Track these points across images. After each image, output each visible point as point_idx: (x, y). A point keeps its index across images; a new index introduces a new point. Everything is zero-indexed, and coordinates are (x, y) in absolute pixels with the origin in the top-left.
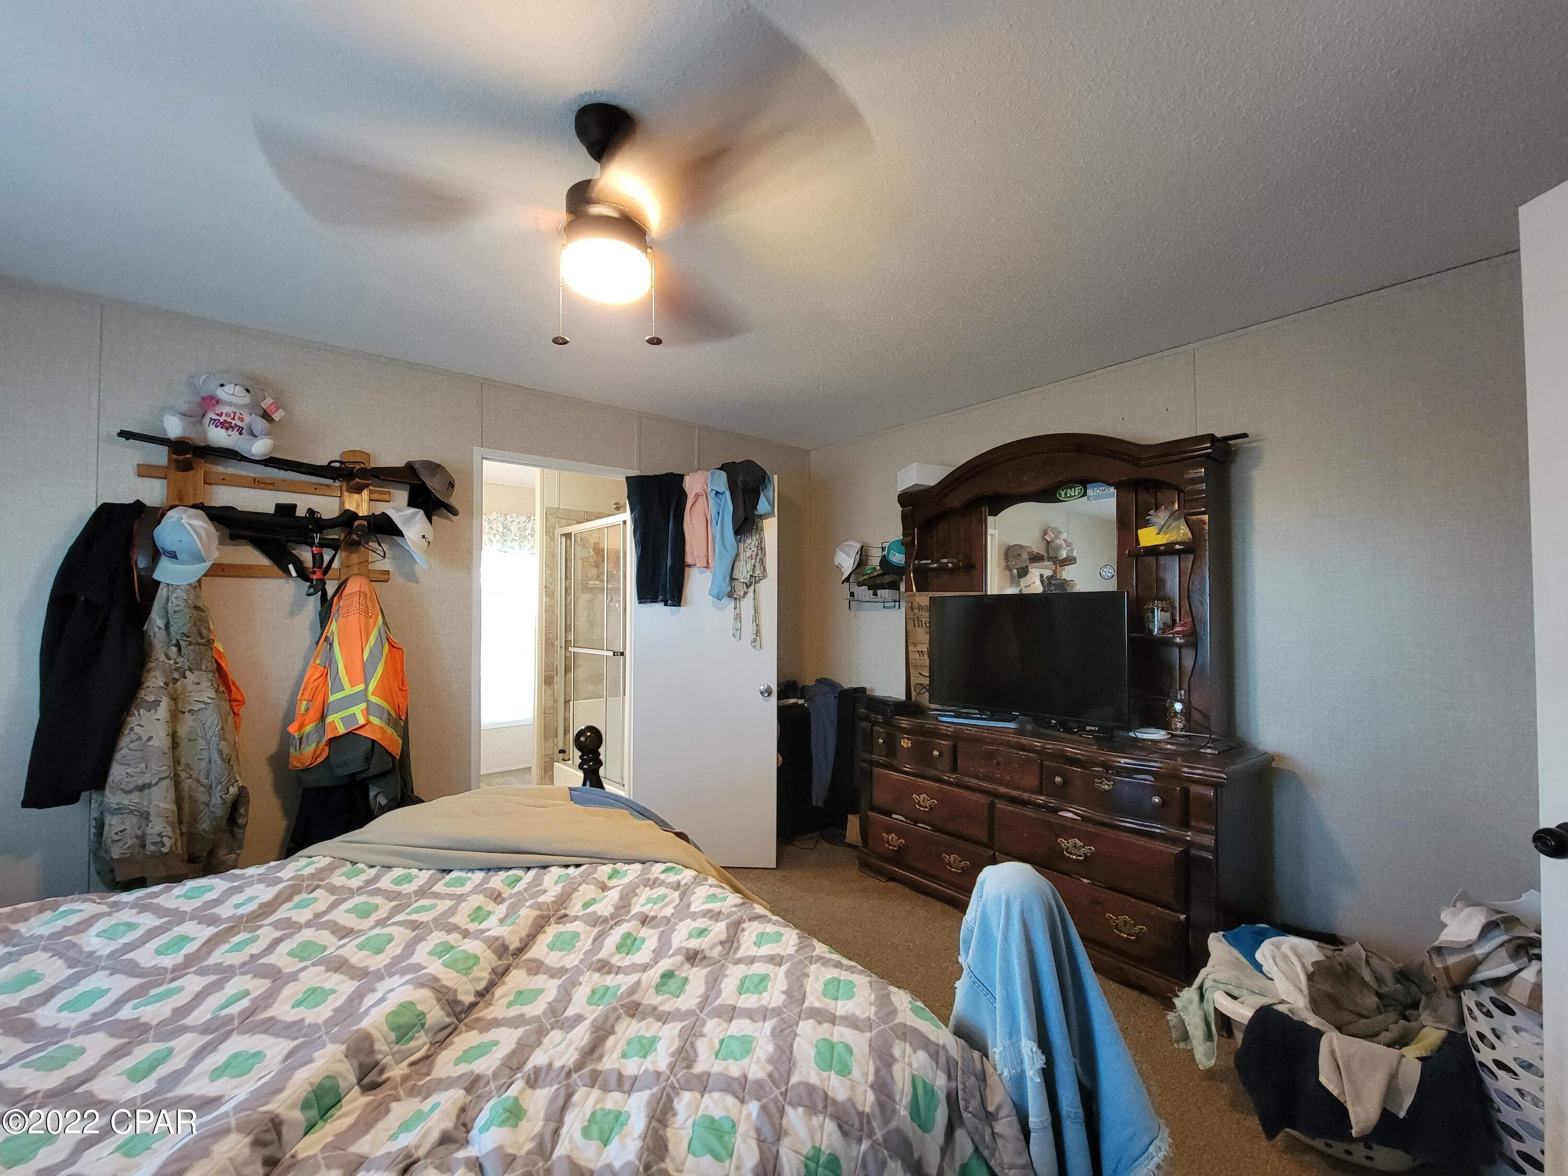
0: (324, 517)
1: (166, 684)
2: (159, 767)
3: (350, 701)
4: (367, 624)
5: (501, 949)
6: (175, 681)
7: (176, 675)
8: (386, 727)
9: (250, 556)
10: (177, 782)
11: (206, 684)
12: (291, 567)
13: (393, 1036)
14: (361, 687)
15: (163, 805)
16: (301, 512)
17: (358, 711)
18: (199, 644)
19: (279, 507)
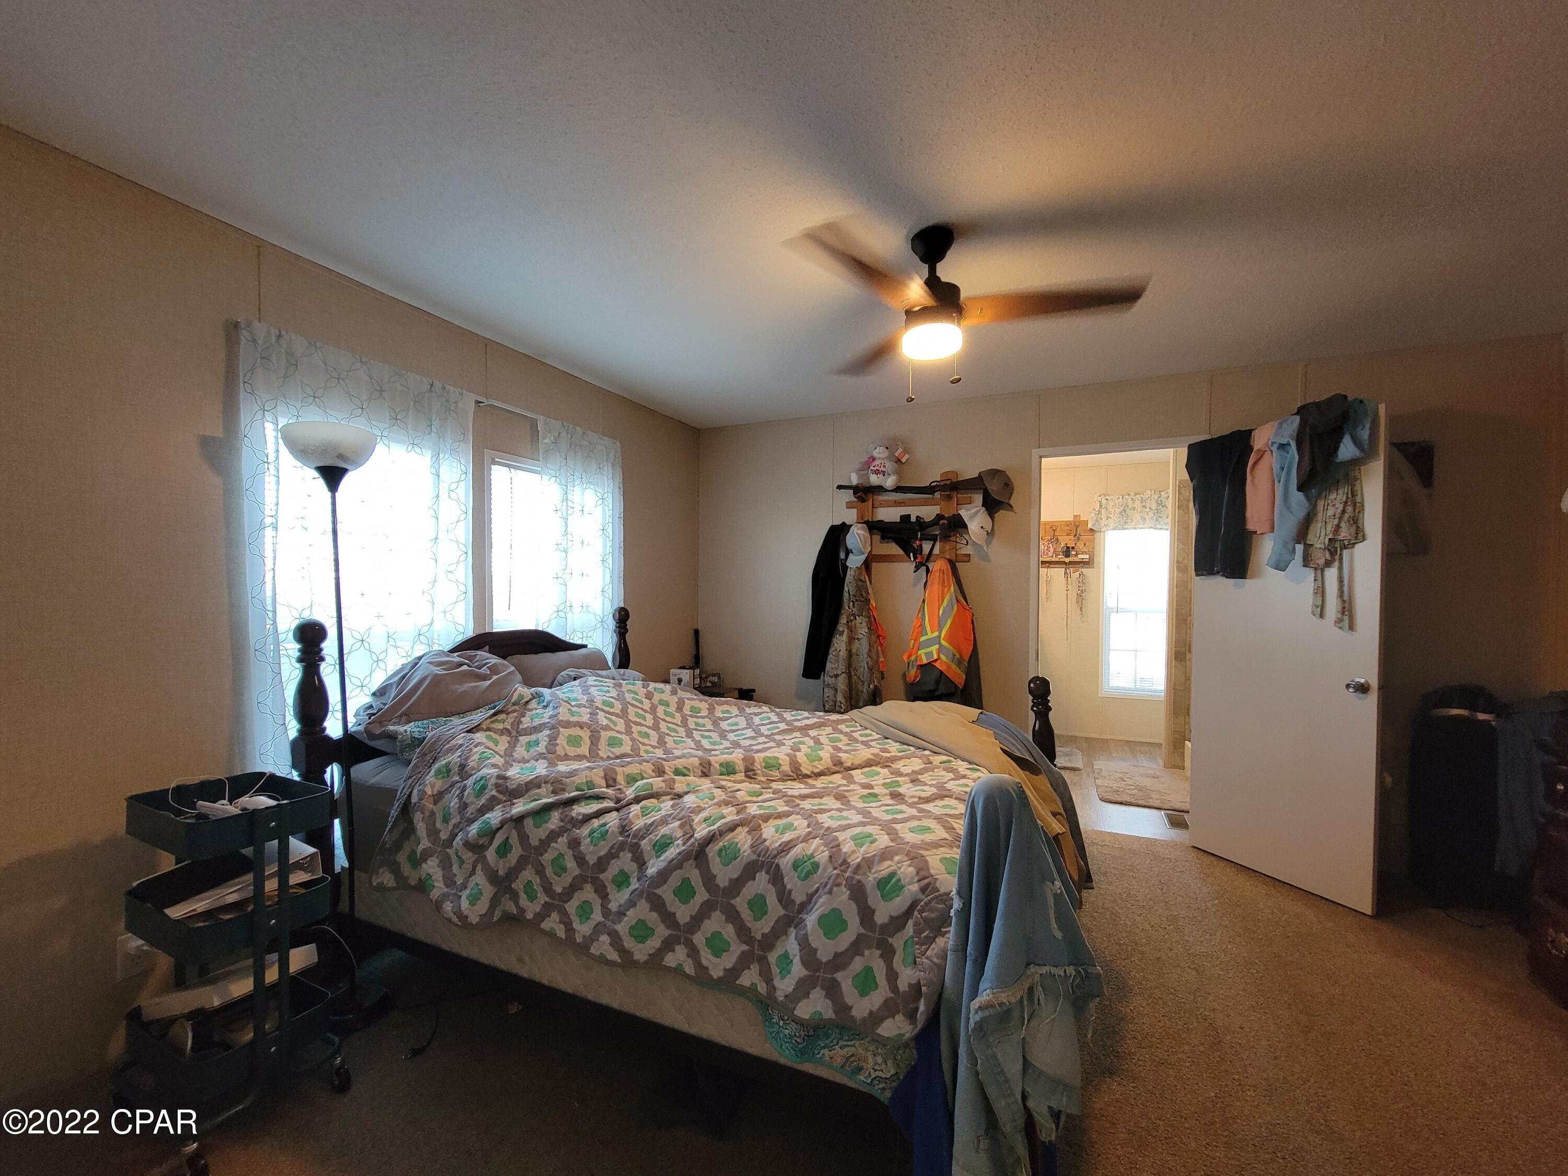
0: (926, 520)
1: (847, 622)
2: (842, 667)
3: (930, 643)
4: (943, 591)
5: (838, 763)
6: (852, 621)
7: (852, 618)
8: (950, 663)
9: (893, 549)
10: (850, 677)
11: (864, 624)
12: (911, 554)
13: (763, 764)
14: (936, 634)
15: (842, 687)
16: (913, 519)
17: (934, 648)
18: (861, 601)
19: (902, 517)
